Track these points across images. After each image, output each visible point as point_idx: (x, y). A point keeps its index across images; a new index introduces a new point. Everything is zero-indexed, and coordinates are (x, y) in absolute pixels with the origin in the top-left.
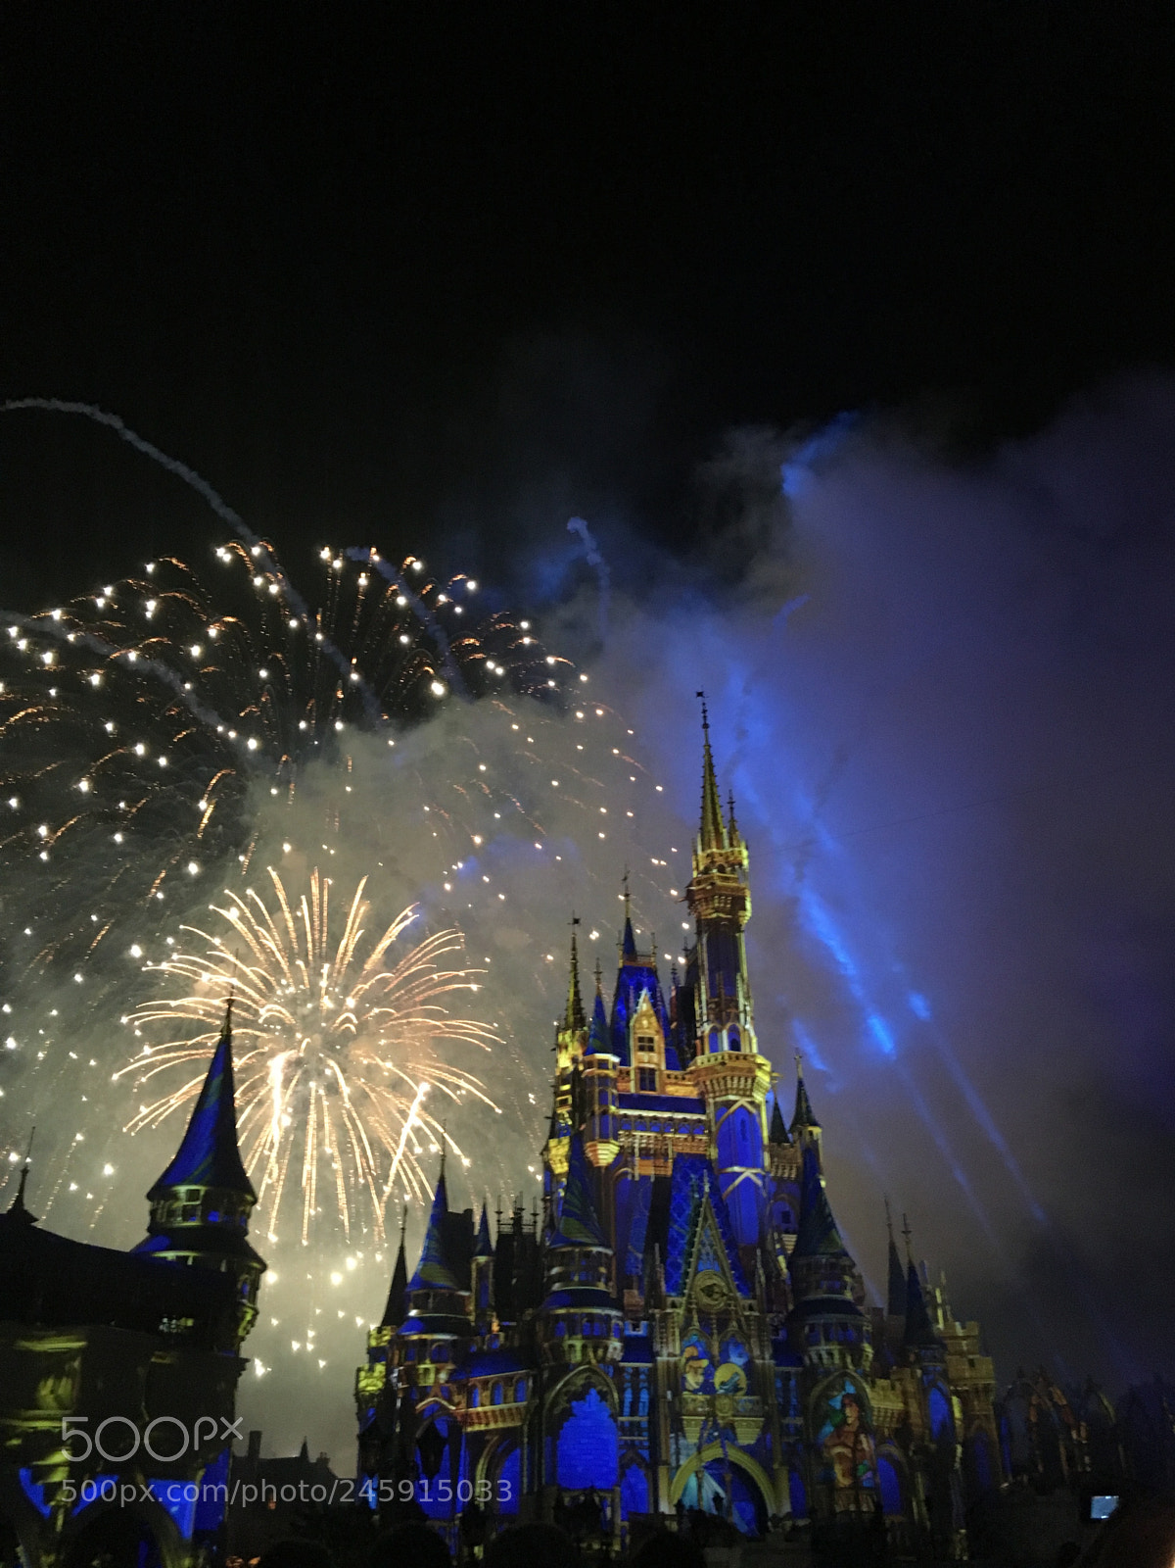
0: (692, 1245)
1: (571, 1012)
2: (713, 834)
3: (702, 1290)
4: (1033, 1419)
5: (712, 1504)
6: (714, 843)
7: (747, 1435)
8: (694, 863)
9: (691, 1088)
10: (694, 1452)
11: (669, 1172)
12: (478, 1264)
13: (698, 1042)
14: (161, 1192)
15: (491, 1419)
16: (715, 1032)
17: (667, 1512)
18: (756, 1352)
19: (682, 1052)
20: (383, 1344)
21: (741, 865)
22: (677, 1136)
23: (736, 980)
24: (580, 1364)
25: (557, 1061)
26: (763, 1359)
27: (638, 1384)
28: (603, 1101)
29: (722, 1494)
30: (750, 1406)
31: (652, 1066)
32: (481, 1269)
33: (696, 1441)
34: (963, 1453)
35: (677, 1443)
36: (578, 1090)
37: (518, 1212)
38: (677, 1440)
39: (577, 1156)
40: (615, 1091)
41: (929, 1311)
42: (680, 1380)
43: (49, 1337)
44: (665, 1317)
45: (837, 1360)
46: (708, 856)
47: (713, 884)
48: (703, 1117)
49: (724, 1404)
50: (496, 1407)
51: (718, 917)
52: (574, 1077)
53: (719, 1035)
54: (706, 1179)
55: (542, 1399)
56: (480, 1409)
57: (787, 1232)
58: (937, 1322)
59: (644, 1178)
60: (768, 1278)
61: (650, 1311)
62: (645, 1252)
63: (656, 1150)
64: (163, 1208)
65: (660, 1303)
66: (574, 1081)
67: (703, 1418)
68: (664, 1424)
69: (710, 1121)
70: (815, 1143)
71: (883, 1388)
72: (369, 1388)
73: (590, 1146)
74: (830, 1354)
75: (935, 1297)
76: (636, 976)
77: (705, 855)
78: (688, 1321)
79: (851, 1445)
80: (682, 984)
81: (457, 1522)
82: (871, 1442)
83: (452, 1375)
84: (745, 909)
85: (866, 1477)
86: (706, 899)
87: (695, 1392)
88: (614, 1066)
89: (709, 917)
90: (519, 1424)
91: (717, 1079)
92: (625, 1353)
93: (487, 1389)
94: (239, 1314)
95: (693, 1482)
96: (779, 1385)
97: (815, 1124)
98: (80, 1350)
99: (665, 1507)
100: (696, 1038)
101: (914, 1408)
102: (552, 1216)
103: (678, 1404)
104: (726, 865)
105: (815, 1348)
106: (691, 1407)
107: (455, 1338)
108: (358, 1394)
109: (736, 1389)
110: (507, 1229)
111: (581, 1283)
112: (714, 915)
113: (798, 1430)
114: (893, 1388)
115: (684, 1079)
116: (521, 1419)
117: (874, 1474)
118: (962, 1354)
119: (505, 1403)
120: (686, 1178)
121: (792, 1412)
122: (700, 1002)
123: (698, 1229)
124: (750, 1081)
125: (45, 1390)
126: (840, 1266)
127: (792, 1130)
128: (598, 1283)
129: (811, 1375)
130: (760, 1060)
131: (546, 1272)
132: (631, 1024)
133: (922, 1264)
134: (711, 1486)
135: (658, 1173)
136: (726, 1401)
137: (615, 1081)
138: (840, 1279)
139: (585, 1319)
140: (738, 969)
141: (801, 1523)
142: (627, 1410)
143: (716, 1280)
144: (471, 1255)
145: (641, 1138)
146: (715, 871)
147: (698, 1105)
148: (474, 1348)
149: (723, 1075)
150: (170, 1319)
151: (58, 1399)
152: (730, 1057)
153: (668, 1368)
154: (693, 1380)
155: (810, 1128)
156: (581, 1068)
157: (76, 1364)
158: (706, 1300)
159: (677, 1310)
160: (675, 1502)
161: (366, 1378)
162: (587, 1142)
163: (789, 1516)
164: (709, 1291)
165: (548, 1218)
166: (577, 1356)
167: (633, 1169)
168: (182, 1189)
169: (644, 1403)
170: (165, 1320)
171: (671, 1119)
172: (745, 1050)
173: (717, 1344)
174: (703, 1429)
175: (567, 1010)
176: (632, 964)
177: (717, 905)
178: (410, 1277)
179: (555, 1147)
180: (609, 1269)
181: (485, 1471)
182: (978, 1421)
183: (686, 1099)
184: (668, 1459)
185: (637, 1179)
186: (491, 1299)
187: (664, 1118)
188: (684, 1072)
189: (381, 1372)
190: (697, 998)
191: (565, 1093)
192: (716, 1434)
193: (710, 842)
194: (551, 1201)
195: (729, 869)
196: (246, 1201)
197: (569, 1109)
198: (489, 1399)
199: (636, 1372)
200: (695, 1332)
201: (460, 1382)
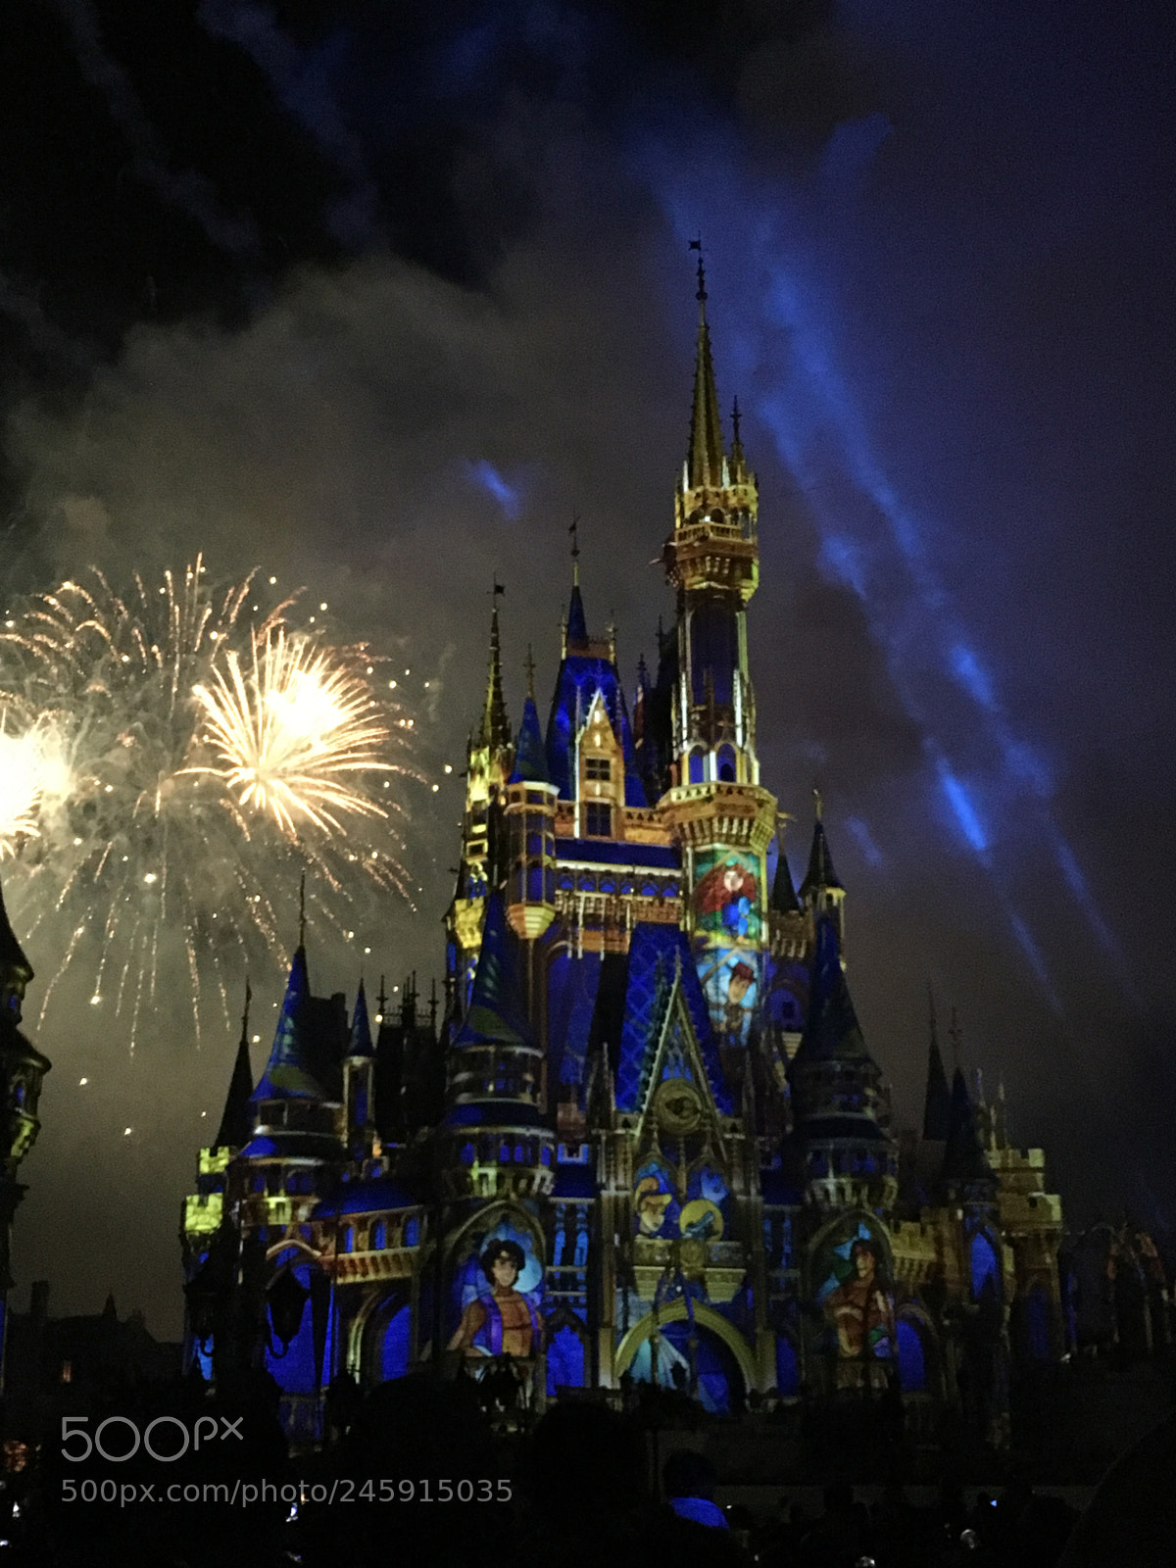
0: (655, 1045)
1: (488, 722)
2: (706, 459)
3: (668, 1105)
4: (1112, 1276)
5: (670, 1375)
6: (707, 477)
7: (722, 1289)
8: (677, 507)
9: (661, 833)
10: (648, 1312)
11: (626, 949)
12: (352, 1067)
13: (673, 768)
15: (371, 1269)
16: (698, 756)
17: (609, 1386)
18: (737, 1185)
19: (649, 779)
20: (218, 1170)
21: (746, 510)
22: (639, 898)
23: (732, 679)
24: (493, 1199)
25: (467, 791)
26: (748, 1193)
27: (575, 1225)
28: (534, 849)
29: (685, 1365)
30: (727, 1254)
31: (606, 801)
32: (355, 1075)
33: (652, 1298)
34: (1012, 1315)
35: (625, 1300)
37: (409, 999)
38: (625, 1296)
39: (494, 922)
40: (551, 836)
41: (981, 1135)
42: (632, 1219)
44: (613, 1140)
45: (849, 1197)
46: (698, 495)
47: (704, 539)
48: (677, 874)
49: (691, 1252)
50: (378, 1253)
51: (710, 588)
52: (492, 815)
53: (705, 759)
54: (678, 957)
55: (441, 1244)
56: (355, 1255)
57: (789, 1030)
58: (990, 1150)
59: (591, 955)
60: (760, 1091)
61: (594, 1132)
62: (588, 1055)
63: (607, 918)
65: (606, 1123)
66: (491, 820)
67: (662, 1269)
68: (609, 1280)
69: (687, 879)
70: (834, 911)
71: (911, 1234)
72: (200, 1227)
73: (514, 911)
74: (840, 1190)
75: (989, 1118)
76: (585, 672)
77: (694, 495)
78: (646, 1144)
79: (862, 1304)
80: (653, 683)
81: (323, 1398)
82: (890, 1301)
83: (315, 1213)
84: (749, 577)
85: (880, 1344)
86: (693, 562)
87: (651, 1236)
88: (551, 800)
89: (697, 587)
90: (408, 1274)
91: (700, 822)
92: (556, 1185)
93: (366, 1229)
94: (13, 1128)
95: (646, 1349)
96: (767, 1228)
97: (835, 884)
99: (606, 1381)
100: (671, 761)
101: (950, 1259)
102: (458, 1007)
103: (627, 1254)
104: (723, 510)
105: (820, 1181)
106: (646, 1255)
107: (320, 1163)
108: (184, 1236)
110: (394, 1021)
111: (496, 1093)
112: (704, 585)
113: (791, 1285)
114: (923, 1231)
115: (651, 819)
116: (412, 1268)
117: (891, 1341)
118: (1020, 1191)
119: (390, 1247)
120: (650, 957)
121: (784, 1262)
122: (679, 711)
123: (664, 1025)
124: (746, 823)
126: (859, 1076)
127: (803, 893)
128: (522, 1095)
129: (813, 1215)
130: (765, 794)
131: (448, 1082)
132: (577, 740)
134: (670, 1354)
135: (610, 949)
136: (694, 1248)
137: (551, 821)
138: (860, 1091)
139: (504, 1142)
140: (735, 664)
141: (790, 1401)
142: (558, 1258)
143: (689, 1093)
144: (340, 1056)
145: (586, 901)
146: (707, 519)
147: (670, 856)
148: (346, 1178)
149: (708, 815)
152: (718, 788)
153: (616, 1205)
154: (649, 1221)
155: (829, 891)
156: (503, 801)
158: (673, 1119)
159: (632, 1131)
160: (621, 1373)
161: (194, 1213)
162: (508, 905)
163: (772, 1393)
164: (677, 1106)
165: (452, 1008)
166: (489, 1190)
167: (574, 942)
169: (582, 1250)
171: (631, 875)
172: (741, 779)
173: (684, 1175)
174: (661, 1283)
175: (483, 719)
176: (583, 654)
177: (708, 569)
178: (255, 1085)
179: (464, 911)
180: (537, 1076)
181: (360, 1334)
182: (1035, 1278)
183: (655, 848)
184: (611, 1318)
185: (580, 956)
186: (370, 1113)
187: (621, 874)
188: (650, 810)
189: (216, 1206)
190: (674, 705)
191: (480, 836)
192: (679, 1289)
193: (701, 474)
194: (457, 984)
195: (728, 517)
196: (18, 978)
197: (485, 858)
198: (367, 1244)
199: (572, 1209)
200: (655, 1159)
201: (327, 1220)
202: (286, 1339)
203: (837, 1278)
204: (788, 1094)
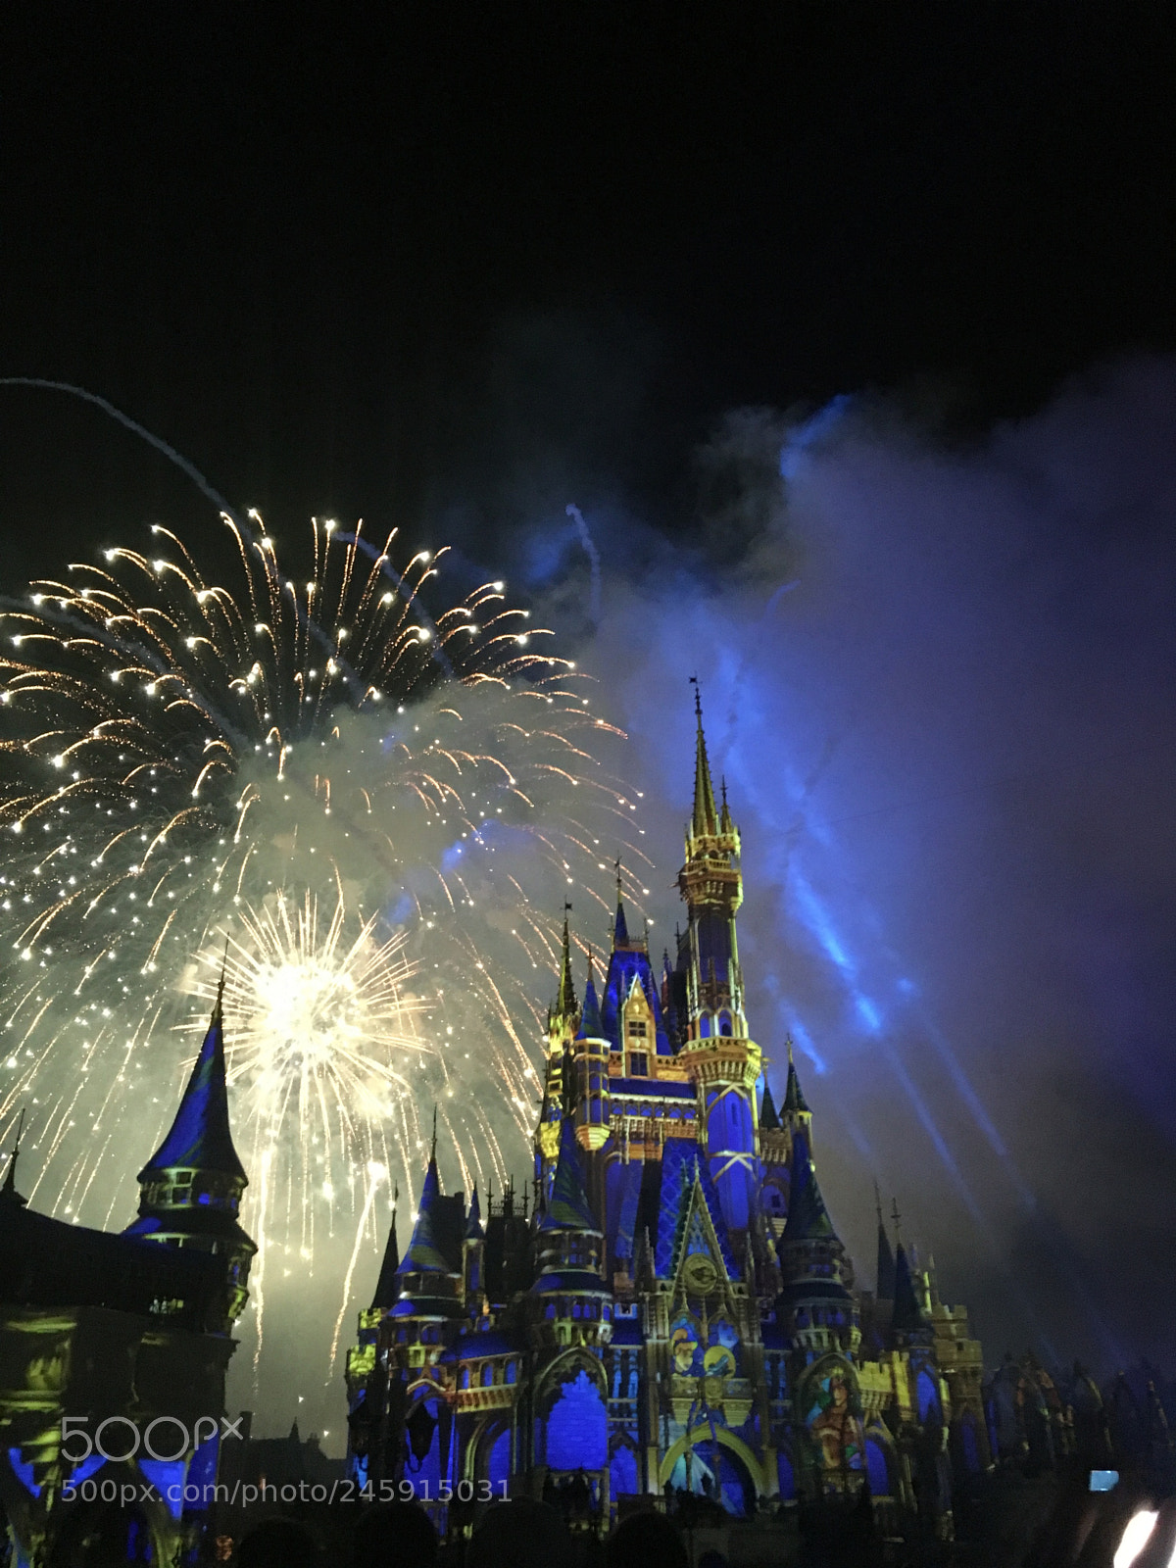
0: (682, 1228)
1: (562, 997)
2: (705, 820)
4: (1021, 1403)
5: (701, 1483)
6: (706, 829)
7: (736, 1417)
8: (687, 849)
9: (682, 1072)
10: (683, 1434)
11: (660, 1157)
12: (468, 1247)
13: (689, 1027)
14: (151, 1175)
15: (481, 1401)
16: (706, 1017)
17: (656, 1493)
18: (746, 1335)
19: (673, 1037)
20: (373, 1326)
21: (733, 851)
22: (668, 1120)
23: (727, 965)
24: (569, 1347)
25: (548, 1045)
26: (752, 1341)
27: (628, 1366)
28: (594, 1085)
29: (710, 1474)
30: (739, 1388)
31: (644, 1051)
32: (470, 1252)
33: (685, 1422)
34: (950, 1434)
35: (666, 1425)
36: (569, 1074)
37: (509, 1196)
38: (666, 1420)
39: (567, 1139)
40: (606, 1076)
41: (917, 1295)
42: (669, 1361)
43: (42, 1317)
44: (654, 1300)
45: (826, 1344)
46: (700, 841)
47: (705, 870)
48: (694, 1102)
49: (712, 1385)
50: (486, 1389)
51: (710, 903)
52: (566, 1062)
53: (711, 1019)
54: (696, 1163)
55: (532, 1381)
56: (469, 1391)
57: (777, 1216)
58: (925, 1305)
59: (635, 1162)
60: (758, 1262)
61: (640, 1294)
62: (635, 1235)
63: (646, 1134)
64: (154, 1190)
65: (650, 1286)
66: (564, 1066)
67: (693, 1400)
68: (653, 1407)
69: (701, 1106)
70: (805, 1128)
71: (873, 1371)
72: (359, 1370)
73: (581, 1130)
74: (819, 1336)
75: (923, 1281)
76: (627, 961)
77: (698, 841)
78: (678, 1303)
79: (839, 1427)
80: (674, 969)
82: (860, 1423)
83: (442, 1355)
84: (736, 895)
85: (854, 1459)
86: (698, 885)
87: (684, 1374)
88: (606, 1051)
89: (702, 903)
90: (509, 1405)
91: (709, 1065)
92: (614, 1336)
93: (477, 1371)
94: (230, 1296)
95: (682, 1463)
96: (768, 1367)
97: (805, 1109)
98: (68, 1332)
99: (654, 1488)
100: (687, 1023)
102: (542, 1200)
103: (667, 1388)
104: (718, 852)
105: (805, 1331)
106: (680, 1389)
107: (446, 1319)
108: (348, 1374)
109: (725, 1371)
110: (498, 1213)
111: (571, 1266)
112: (707, 901)
113: (787, 1413)
114: (881, 1370)
115: (675, 1063)
116: (511, 1400)
117: (862, 1456)
118: (951, 1337)
119: (495, 1384)
120: (676, 1162)
121: (780, 1395)
122: (692, 987)
123: (688, 1213)
124: (741, 1066)
125: (35, 1371)
126: (829, 1251)
127: (782, 1115)
128: (588, 1267)
129: (800, 1357)
130: (751, 1045)
131: (536, 1255)
132: (623, 1009)
133: (911, 1249)
134: (700, 1467)
135: (648, 1157)
136: (715, 1384)
137: (606, 1066)
138: (830, 1262)
139: (575, 1302)
140: (729, 953)
141: (789, 1504)
142: (616, 1391)
143: (707, 1264)
144: (460, 1239)
145: (632, 1122)
146: (707, 857)
147: (690, 1090)
148: (464, 1331)
149: (714, 1060)
150: (161, 1302)
151: (48, 1380)
152: (721, 1041)
153: (658, 1350)
154: (682, 1363)
155: (801, 1113)
156: (572, 1052)
157: (66, 1345)
158: (697, 1284)
159: (667, 1293)
160: (664, 1483)
161: (356, 1359)
162: (578, 1126)
163: (777, 1497)
164: (699, 1274)
165: (539, 1202)
166: (567, 1339)
167: (624, 1153)
168: (173, 1172)
169: (633, 1384)
170: (156, 1302)
171: (662, 1103)
172: (736, 1035)
173: (706, 1327)
174: (692, 1410)
175: (558, 994)
176: (624, 949)
177: (709, 891)
178: (401, 1259)
179: (546, 1131)
180: (599, 1252)
181: (474, 1452)
182: (965, 1404)
183: (677, 1084)
184: (657, 1440)
185: (628, 1162)
186: (482, 1282)
187: (655, 1103)
188: (674, 1057)
189: (371, 1354)
190: (688, 983)
191: (556, 1077)
192: (705, 1416)
193: (702, 826)
194: (542, 1184)
195: (721, 855)
196: (237, 1184)
197: (560, 1093)
198: (479, 1381)
199: (626, 1354)
200: (685, 1315)
201: (450, 1365)
202: (420, 1458)
203: (820, 1407)
204: (778, 1265)
